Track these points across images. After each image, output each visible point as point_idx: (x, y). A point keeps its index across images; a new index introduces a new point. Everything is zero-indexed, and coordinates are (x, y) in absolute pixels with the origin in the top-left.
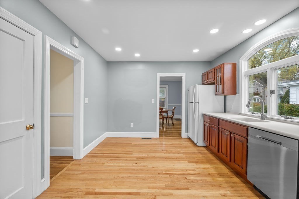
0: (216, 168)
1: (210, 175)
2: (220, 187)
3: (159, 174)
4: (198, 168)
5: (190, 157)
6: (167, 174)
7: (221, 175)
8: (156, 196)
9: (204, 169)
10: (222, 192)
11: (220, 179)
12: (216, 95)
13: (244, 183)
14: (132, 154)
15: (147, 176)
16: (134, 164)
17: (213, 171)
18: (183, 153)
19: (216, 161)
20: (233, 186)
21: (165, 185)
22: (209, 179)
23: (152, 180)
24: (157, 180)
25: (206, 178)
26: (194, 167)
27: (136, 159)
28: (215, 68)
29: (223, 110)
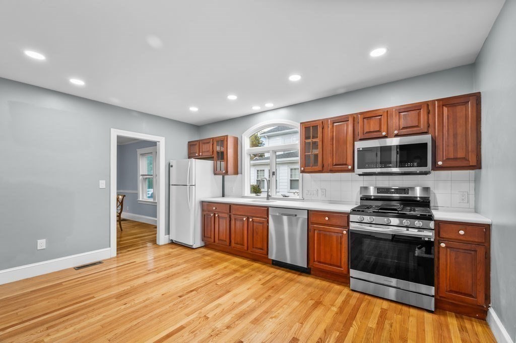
0: (234, 263)
1: (235, 271)
2: (251, 276)
3: (180, 297)
4: (219, 270)
5: (198, 263)
6: (192, 291)
7: (244, 266)
8: (205, 316)
9: (225, 268)
10: (257, 278)
11: (246, 270)
12: (215, 174)
13: (264, 265)
14: (94, 297)
15: (167, 307)
16: (123, 307)
17: (234, 267)
18: (185, 262)
19: (229, 257)
20: (259, 270)
21: (203, 302)
22: (237, 274)
23: (180, 306)
24: (187, 303)
25: (235, 275)
26: (212, 271)
27: (114, 299)
28: (213, 139)
29: (221, 194)
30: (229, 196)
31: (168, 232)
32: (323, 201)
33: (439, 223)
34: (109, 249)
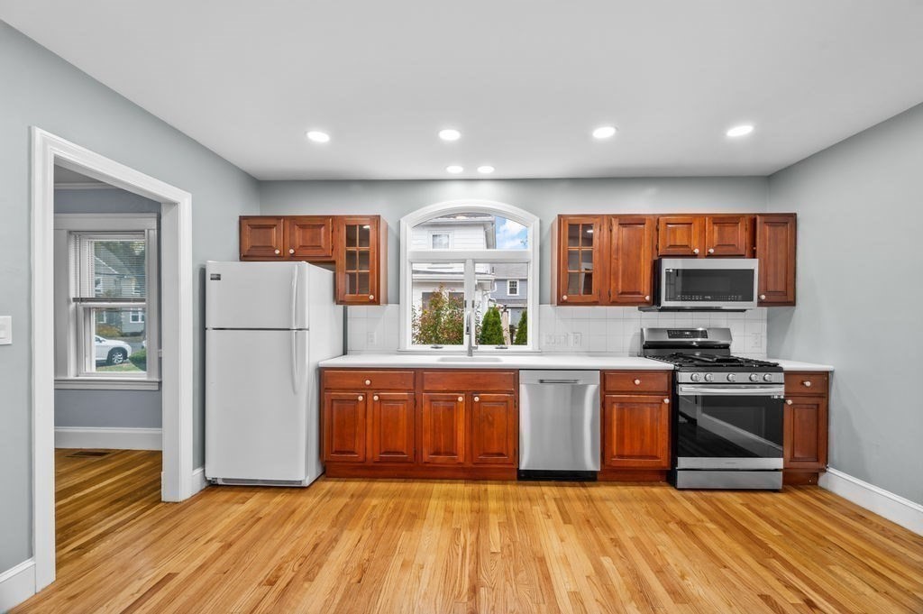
28: (334, 218)
29: (340, 350)
30: (358, 352)
31: (202, 460)
32: (578, 353)
33: (789, 374)
34: (28, 563)
